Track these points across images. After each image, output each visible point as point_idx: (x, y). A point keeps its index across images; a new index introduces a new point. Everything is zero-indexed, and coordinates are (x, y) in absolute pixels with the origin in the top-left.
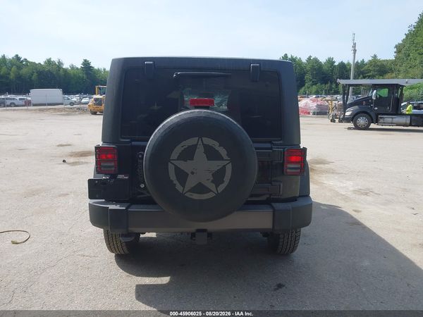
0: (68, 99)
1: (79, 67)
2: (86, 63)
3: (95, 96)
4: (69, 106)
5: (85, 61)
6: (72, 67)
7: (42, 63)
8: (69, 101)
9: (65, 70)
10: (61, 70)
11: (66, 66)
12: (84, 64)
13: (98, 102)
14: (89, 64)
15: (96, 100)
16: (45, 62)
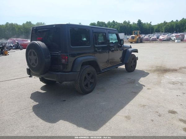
0: (126, 37)
1: (136, 23)
2: (139, 21)
3: (132, 36)
4: (126, 40)
5: (139, 20)
6: (134, 23)
7: (122, 23)
8: (126, 38)
9: (130, 25)
10: (129, 25)
11: (131, 23)
12: (138, 22)
13: (133, 38)
14: (140, 21)
15: (132, 37)
16: (123, 23)
